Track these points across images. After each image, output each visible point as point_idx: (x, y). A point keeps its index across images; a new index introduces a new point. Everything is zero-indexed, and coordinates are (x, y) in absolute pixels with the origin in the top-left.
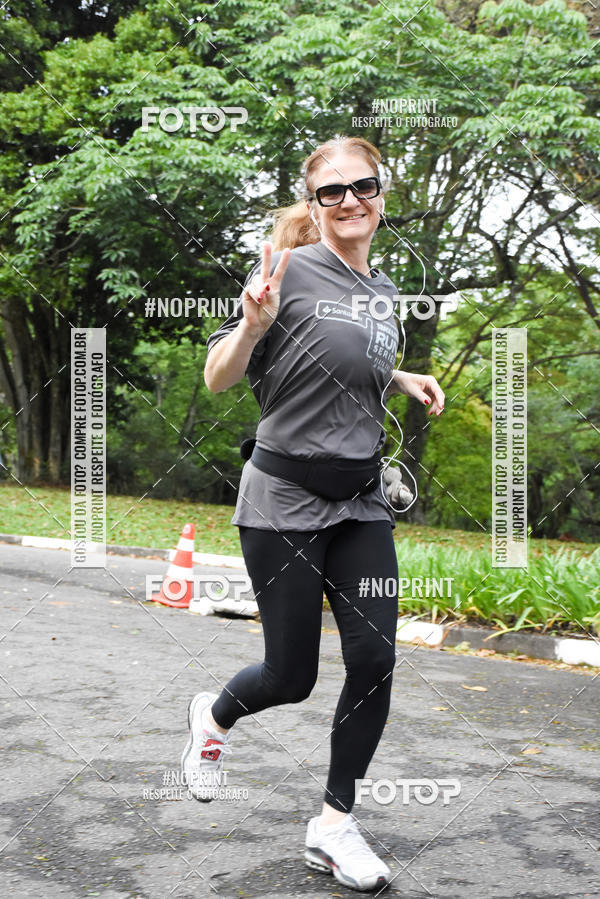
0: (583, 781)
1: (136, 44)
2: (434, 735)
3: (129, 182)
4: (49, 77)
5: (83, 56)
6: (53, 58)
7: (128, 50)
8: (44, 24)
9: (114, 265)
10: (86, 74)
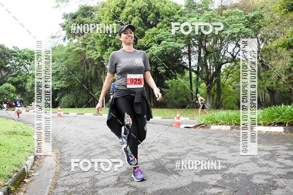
0: (267, 151)
1: (161, 27)
2: (234, 145)
3: (161, 51)
4: (146, 35)
5: (151, 31)
6: (146, 32)
7: (159, 29)
8: (144, 27)
9: (160, 66)
10: (152, 34)
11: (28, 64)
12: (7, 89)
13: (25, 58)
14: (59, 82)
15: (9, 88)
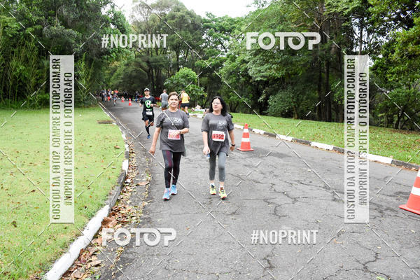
11: (225, 39)
12: (185, 76)
13: (222, 30)
14: (266, 66)
15: (187, 76)
